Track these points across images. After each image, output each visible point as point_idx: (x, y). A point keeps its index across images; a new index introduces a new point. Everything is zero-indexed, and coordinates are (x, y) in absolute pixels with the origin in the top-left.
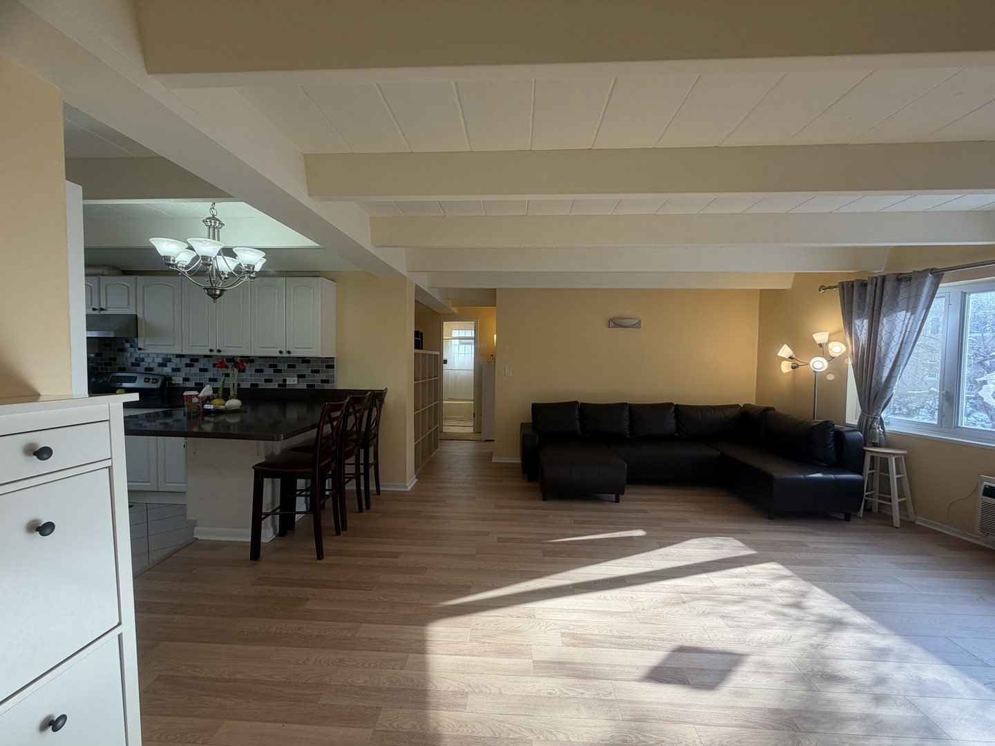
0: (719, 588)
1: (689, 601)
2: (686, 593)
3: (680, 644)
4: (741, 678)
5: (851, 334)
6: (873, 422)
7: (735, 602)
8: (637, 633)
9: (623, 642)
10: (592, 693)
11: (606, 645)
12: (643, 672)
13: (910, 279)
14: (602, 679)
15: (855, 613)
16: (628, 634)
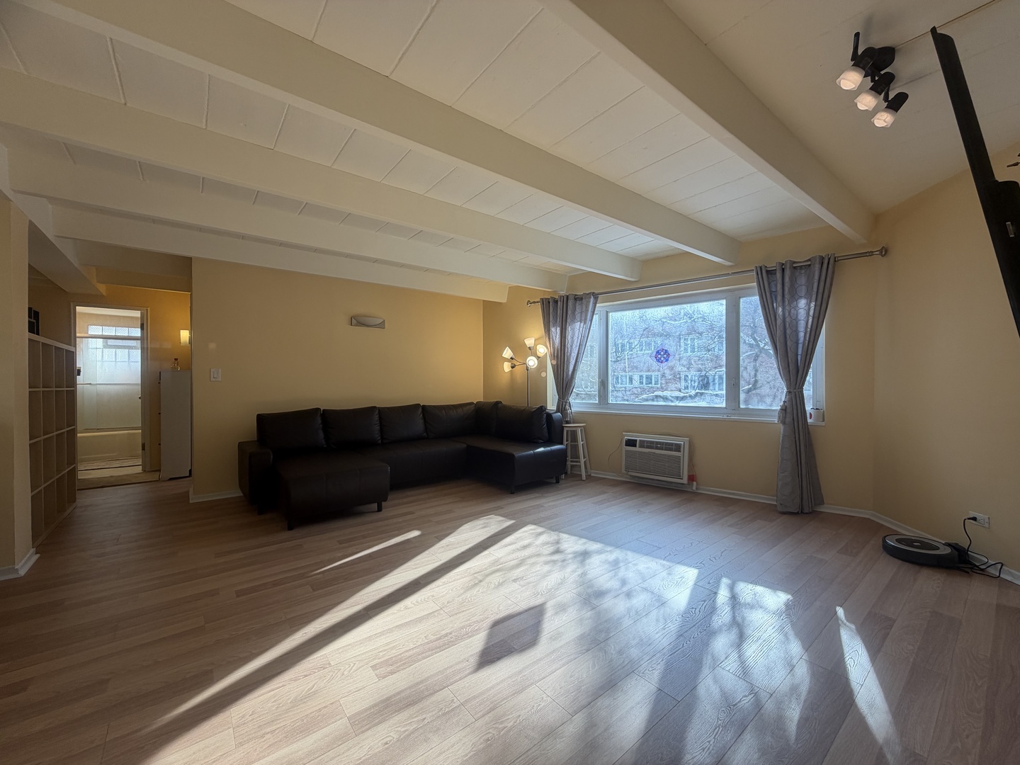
0: (501, 558)
1: (484, 579)
2: (478, 572)
3: (493, 619)
4: (551, 624)
5: (549, 338)
6: (565, 405)
7: (518, 566)
8: (452, 627)
9: (443, 643)
10: (434, 713)
11: (427, 654)
12: (473, 661)
13: (581, 299)
14: (438, 691)
15: (591, 543)
16: (444, 632)
